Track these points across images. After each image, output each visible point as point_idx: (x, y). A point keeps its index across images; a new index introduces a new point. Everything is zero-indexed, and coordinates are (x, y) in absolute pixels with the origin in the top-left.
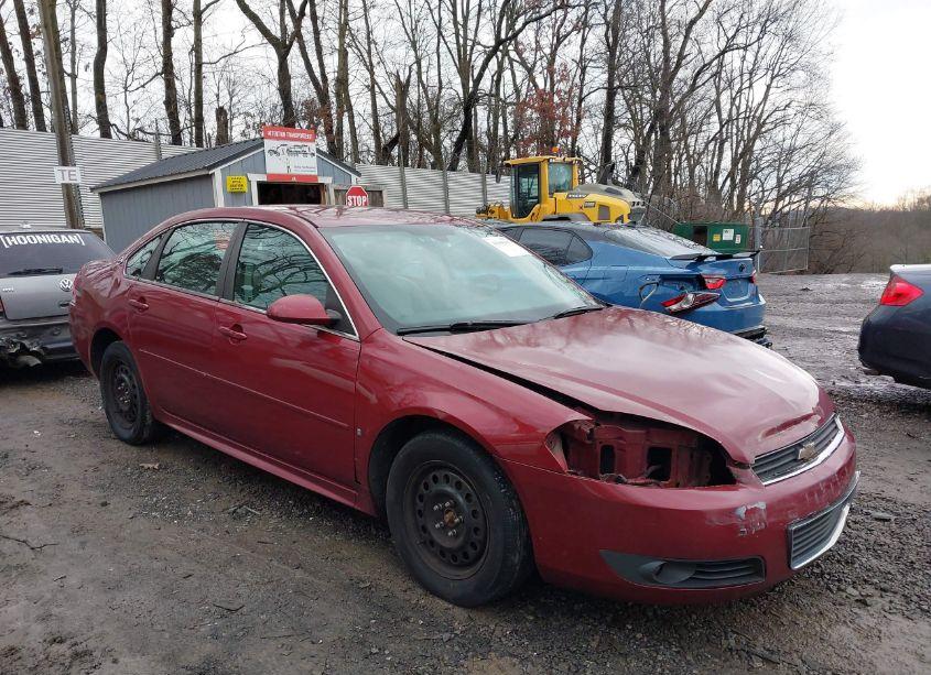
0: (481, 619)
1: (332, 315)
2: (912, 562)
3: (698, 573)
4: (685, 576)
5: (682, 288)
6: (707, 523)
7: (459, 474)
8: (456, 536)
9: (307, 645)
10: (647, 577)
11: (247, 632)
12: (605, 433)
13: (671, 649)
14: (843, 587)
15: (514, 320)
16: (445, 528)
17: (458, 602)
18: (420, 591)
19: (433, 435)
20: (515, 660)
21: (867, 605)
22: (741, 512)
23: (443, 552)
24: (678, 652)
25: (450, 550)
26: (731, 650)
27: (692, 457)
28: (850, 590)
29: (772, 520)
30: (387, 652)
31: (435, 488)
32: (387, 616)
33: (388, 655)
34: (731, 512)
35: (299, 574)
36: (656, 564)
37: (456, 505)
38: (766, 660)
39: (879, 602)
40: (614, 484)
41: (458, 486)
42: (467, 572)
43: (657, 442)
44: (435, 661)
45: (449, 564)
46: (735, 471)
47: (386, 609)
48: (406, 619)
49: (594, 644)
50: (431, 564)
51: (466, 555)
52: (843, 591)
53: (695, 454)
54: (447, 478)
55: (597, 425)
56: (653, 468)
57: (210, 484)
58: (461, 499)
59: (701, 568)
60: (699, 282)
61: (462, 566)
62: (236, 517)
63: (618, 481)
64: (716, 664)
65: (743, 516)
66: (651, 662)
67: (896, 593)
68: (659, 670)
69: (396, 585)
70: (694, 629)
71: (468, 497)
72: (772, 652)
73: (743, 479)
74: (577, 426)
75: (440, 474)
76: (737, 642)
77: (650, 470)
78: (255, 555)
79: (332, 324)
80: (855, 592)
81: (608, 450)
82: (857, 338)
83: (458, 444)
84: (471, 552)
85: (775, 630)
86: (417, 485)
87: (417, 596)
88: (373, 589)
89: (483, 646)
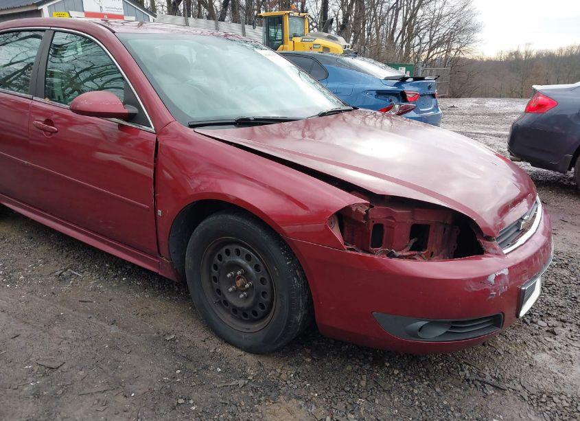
0: (268, 363)
1: (131, 110)
2: (575, 297)
3: (452, 328)
4: (441, 331)
5: (391, 101)
6: (466, 289)
7: (249, 248)
8: (246, 298)
9: (121, 399)
10: (414, 334)
11: (66, 389)
12: (378, 214)
13: (422, 382)
14: (534, 320)
15: (289, 116)
16: (236, 291)
17: (249, 350)
18: (216, 340)
19: (225, 216)
20: (300, 402)
21: (556, 334)
22: (492, 278)
23: (235, 310)
24: (428, 385)
25: (241, 309)
26: (468, 380)
27: (445, 229)
28: (540, 322)
29: (513, 283)
30: (191, 402)
31: (227, 259)
32: (190, 366)
33: (193, 405)
34: (483, 279)
35: (114, 330)
37: (246, 274)
38: (497, 388)
39: (562, 331)
40: (386, 258)
41: (248, 258)
42: (256, 327)
43: (420, 219)
44: (233, 407)
45: (241, 320)
46: (484, 243)
47: (188, 359)
48: (206, 368)
49: (363, 383)
50: (226, 319)
51: (255, 313)
52: (535, 323)
53: (447, 229)
54: (238, 253)
55: (371, 206)
56: (413, 241)
57: (42, 250)
58: (251, 269)
59: (455, 325)
60: (402, 96)
61: (253, 321)
62: (62, 279)
63: (391, 255)
64: (458, 393)
65: (493, 282)
66: (410, 396)
67: (571, 323)
68: (417, 403)
69: (194, 335)
70: (437, 363)
71: (257, 268)
72: (498, 379)
73: (491, 250)
74: (354, 209)
75: (232, 248)
76: (471, 372)
78: (76, 313)
79: (129, 117)
80: (544, 324)
81: (378, 228)
83: (249, 224)
84: (260, 311)
85: (494, 358)
86: (212, 256)
87: (215, 345)
88: (177, 341)
89: (271, 389)
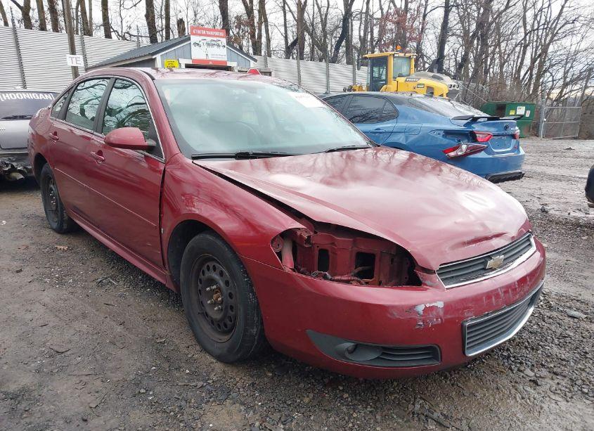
0: (231, 372)
1: (151, 142)
2: (586, 353)
3: (383, 354)
4: (374, 356)
5: (459, 141)
6: (389, 316)
7: (221, 265)
8: (220, 311)
9: (98, 383)
10: (342, 354)
11: (61, 369)
12: (321, 240)
13: (366, 408)
14: (522, 369)
16: (214, 304)
17: (220, 358)
18: (198, 348)
19: (204, 235)
20: (242, 408)
21: (538, 385)
22: (420, 309)
23: (212, 322)
24: (371, 412)
25: (216, 320)
26: (413, 413)
27: (392, 260)
28: (528, 372)
29: (449, 317)
30: (151, 393)
31: (208, 274)
32: (166, 365)
33: (151, 395)
34: (412, 308)
35: (119, 329)
36: (349, 345)
37: (219, 289)
38: (439, 424)
39: (548, 383)
40: (323, 281)
41: (221, 274)
42: (225, 338)
43: (363, 248)
44: (183, 403)
45: (216, 331)
46: (421, 275)
47: (168, 359)
48: (178, 369)
49: (306, 400)
50: (207, 329)
51: (225, 325)
52: (521, 371)
53: (395, 259)
54: (215, 269)
55: (315, 233)
56: (360, 268)
57: (95, 261)
58: (222, 284)
59: (386, 352)
60: (472, 136)
61: (224, 332)
62: (100, 284)
63: (325, 277)
64: (398, 423)
65: (421, 313)
66: (347, 418)
67: (565, 377)
68: (351, 425)
69: (182, 343)
71: (227, 283)
72: (446, 417)
73: (428, 282)
74: (299, 233)
75: (211, 264)
76: (422, 407)
77: (356, 271)
78: (97, 313)
80: (532, 374)
81: (324, 254)
82: (586, 180)
83: (219, 243)
84: (229, 323)
85: (456, 400)
86: (198, 272)
87: (195, 353)
88: (166, 344)
89: (222, 393)
